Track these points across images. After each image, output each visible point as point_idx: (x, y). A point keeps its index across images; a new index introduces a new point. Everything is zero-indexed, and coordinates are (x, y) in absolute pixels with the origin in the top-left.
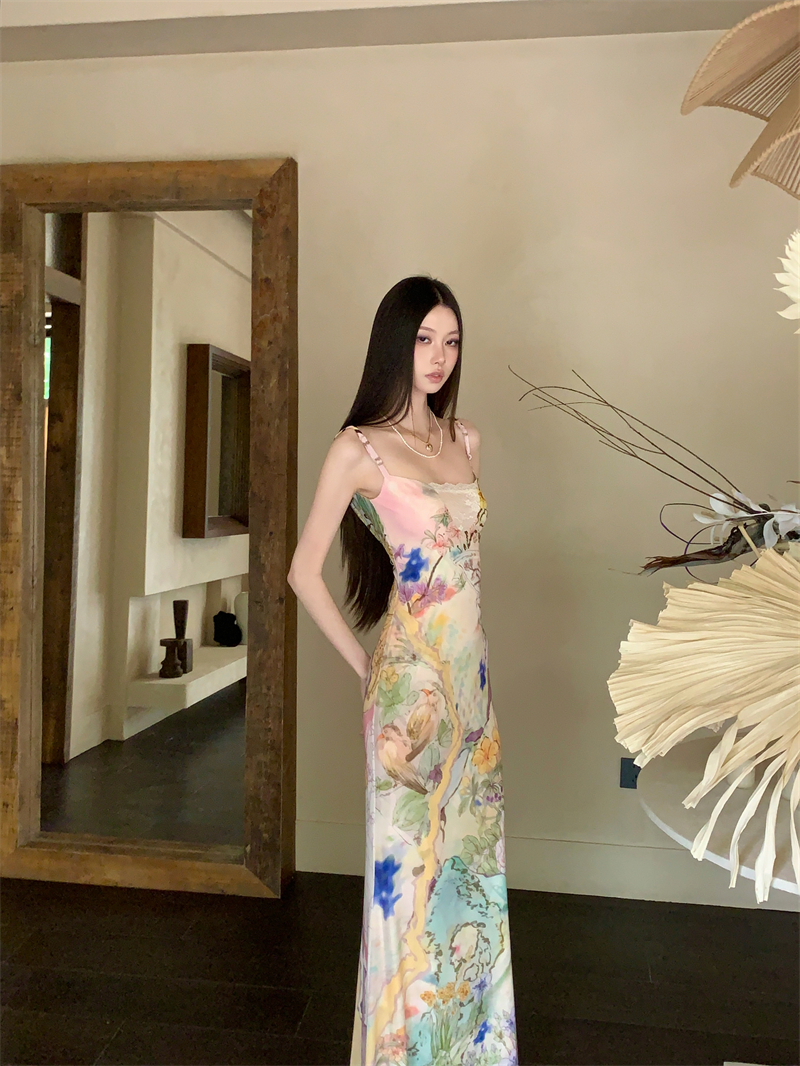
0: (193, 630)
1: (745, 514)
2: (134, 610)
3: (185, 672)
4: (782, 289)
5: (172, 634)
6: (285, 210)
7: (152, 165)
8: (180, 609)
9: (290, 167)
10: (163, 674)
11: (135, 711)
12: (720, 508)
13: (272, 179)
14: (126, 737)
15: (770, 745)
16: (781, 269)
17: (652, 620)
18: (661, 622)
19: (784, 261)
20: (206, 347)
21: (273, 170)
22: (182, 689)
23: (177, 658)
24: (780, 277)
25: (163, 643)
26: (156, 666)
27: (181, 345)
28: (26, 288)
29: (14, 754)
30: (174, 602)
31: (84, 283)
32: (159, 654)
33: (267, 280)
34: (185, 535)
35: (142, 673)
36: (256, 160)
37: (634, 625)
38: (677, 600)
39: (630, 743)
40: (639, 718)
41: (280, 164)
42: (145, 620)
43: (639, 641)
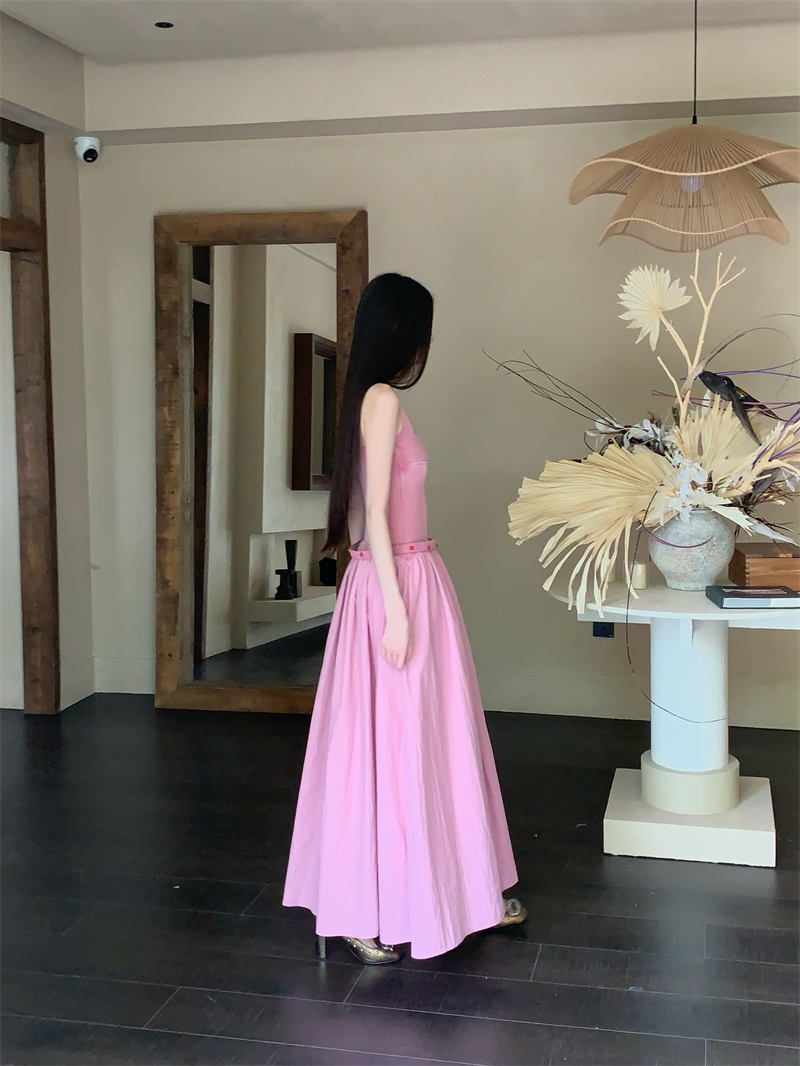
0: (302, 566)
1: (613, 430)
2: (254, 545)
3: (296, 597)
4: (621, 303)
5: (284, 566)
6: (358, 245)
7: (268, 214)
8: (291, 547)
9: (362, 215)
10: (278, 597)
11: (257, 624)
12: (601, 427)
13: (351, 223)
14: (249, 647)
15: (586, 537)
16: (622, 292)
17: (535, 476)
18: (540, 478)
19: (624, 286)
20: (310, 336)
21: (349, 219)
22: (293, 608)
23: (289, 585)
24: (621, 296)
25: (278, 572)
26: (273, 591)
27: (290, 335)
28: (181, 299)
29: (176, 618)
30: (287, 542)
31: (212, 287)
32: (275, 582)
33: (347, 291)
34: (293, 489)
35: (261, 594)
36: (339, 211)
37: (525, 479)
38: (551, 468)
39: (514, 534)
40: (521, 523)
41: (355, 214)
42: (264, 554)
43: (528, 488)
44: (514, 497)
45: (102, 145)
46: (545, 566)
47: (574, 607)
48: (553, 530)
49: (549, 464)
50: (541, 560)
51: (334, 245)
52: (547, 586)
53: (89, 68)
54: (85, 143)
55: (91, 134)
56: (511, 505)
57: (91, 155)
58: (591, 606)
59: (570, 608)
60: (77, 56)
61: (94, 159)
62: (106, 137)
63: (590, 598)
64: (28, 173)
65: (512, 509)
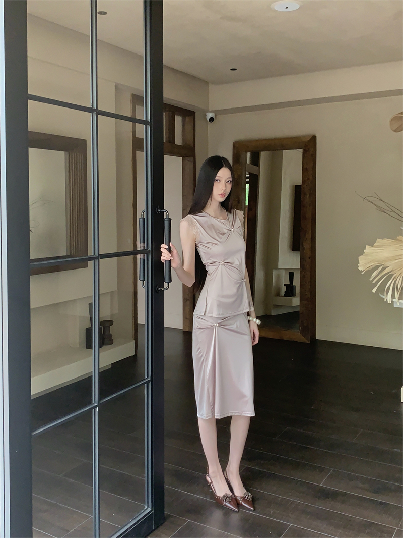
2: (275, 272)
3: (293, 296)
5: (288, 283)
7: (276, 139)
8: (291, 275)
9: (314, 138)
10: (285, 296)
11: (277, 306)
13: (309, 141)
14: (272, 315)
15: (392, 271)
17: (372, 245)
18: (374, 246)
21: (308, 139)
22: (291, 301)
23: (290, 291)
25: (285, 285)
26: (283, 293)
27: (293, 186)
28: (241, 173)
30: (289, 273)
31: (260, 167)
32: (284, 289)
33: (307, 168)
34: (293, 250)
35: (278, 294)
36: (304, 137)
37: (367, 246)
38: (379, 242)
39: (360, 269)
40: (363, 264)
41: (310, 137)
42: (278, 277)
43: (368, 250)
44: (362, 253)
45: (215, 116)
46: (374, 282)
47: (387, 300)
48: (377, 267)
49: (378, 240)
50: (371, 280)
51: (301, 150)
52: (374, 291)
53: (211, 87)
54: (210, 115)
55: (211, 111)
56: (360, 257)
57: (211, 119)
58: (394, 300)
59: (385, 301)
60: (206, 83)
61: (213, 121)
62: (217, 112)
63: (393, 296)
64: (189, 127)
65: (360, 258)
